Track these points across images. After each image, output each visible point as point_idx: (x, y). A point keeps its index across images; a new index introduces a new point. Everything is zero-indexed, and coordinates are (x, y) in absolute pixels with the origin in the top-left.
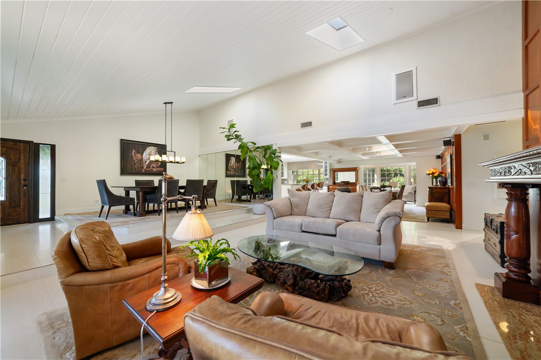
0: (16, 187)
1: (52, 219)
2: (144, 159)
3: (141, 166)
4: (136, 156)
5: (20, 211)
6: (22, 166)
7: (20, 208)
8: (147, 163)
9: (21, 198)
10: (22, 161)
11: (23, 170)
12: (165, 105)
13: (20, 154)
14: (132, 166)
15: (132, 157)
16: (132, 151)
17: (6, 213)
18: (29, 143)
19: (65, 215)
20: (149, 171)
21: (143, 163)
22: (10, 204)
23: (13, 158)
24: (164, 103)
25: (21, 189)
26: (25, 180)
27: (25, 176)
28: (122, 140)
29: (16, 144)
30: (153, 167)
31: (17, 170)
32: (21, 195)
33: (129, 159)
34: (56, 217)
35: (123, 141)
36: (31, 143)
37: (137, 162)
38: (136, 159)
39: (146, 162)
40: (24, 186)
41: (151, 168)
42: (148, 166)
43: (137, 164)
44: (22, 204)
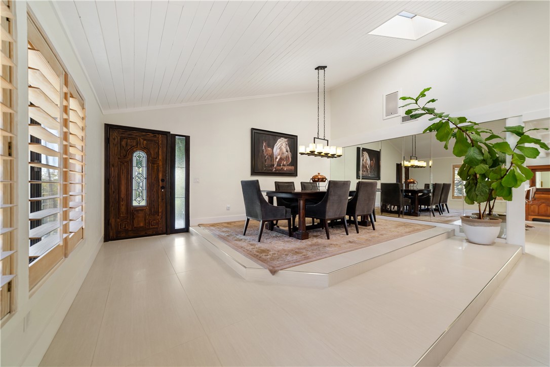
0: (155, 190)
1: (186, 230)
2: (274, 154)
3: (272, 163)
4: (266, 151)
5: (158, 219)
6: (161, 164)
7: (158, 215)
8: (277, 160)
9: (159, 204)
10: (160, 157)
11: (161, 169)
12: (317, 70)
13: (159, 149)
14: (263, 163)
15: (263, 151)
16: (263, 143)
17: (147, 221)
18: (166, 134)
19: (199, 225)
20: (280, 170)
21: (274, 159)
22: (150, 210)
23: (152, 153)
24: (316, 69)
25: (159, 192)
26: (163, 180)
27: (163, 176)
28: (253, 129)
29: (155, 136)
30: (283, 165)
31: (156, 167)
32: (160, 200)
33: (260, 154)
34: (191, 228)
35: (254, 131)
36: (168, 135)
37: (268, 158)
38: (267, 155)
39: (276, 158)
40: (163, 188)
41: (282, 167)
42: (279, 165)
43: (267, 160)
44: (160, 211)
